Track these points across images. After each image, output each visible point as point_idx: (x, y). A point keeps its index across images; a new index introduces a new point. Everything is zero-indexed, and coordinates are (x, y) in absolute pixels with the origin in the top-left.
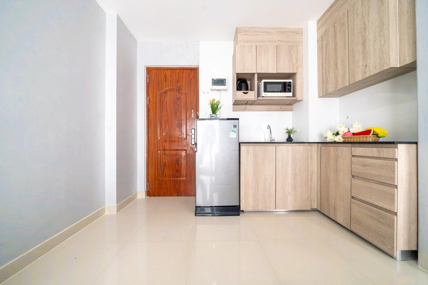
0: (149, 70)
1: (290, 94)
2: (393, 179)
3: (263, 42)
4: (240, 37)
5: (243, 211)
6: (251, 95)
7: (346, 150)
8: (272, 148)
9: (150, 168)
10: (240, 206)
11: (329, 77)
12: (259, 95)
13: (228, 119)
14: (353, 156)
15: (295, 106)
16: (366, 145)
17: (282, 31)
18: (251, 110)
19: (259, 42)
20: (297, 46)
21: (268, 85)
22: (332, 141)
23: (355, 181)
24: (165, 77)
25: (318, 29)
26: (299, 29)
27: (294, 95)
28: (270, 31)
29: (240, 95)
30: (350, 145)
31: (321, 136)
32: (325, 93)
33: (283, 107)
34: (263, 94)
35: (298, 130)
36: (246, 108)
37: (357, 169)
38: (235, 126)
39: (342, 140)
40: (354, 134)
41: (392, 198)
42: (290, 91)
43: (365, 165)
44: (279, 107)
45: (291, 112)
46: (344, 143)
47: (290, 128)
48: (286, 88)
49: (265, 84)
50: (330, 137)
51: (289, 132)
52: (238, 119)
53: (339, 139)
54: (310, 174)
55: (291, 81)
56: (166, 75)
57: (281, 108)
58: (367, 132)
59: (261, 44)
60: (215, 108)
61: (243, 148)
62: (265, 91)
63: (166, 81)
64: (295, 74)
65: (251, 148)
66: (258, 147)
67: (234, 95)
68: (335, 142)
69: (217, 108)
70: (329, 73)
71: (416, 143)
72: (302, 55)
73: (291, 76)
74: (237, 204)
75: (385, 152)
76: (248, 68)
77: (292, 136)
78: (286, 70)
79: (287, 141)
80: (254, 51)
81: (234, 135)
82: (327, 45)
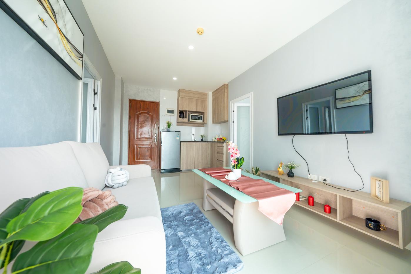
0: (131, 101)
1: (202, 121)
2: (223, 152)
3: (191, 97)
4: (181, 94)
5: (181, 170)
6: (186, 120)
7: (216, 144)
8: (194, 144)
9: (130, 155)
10: (180, 168)
12: (189, 121)
13: (176, 131)
14: (218, 146)
15: (205, 125)
16: (220, 142)
17: (199, 93)
18: (185, 126)
19: (189, 97)
20: (205, 100)
21: (193, 116)
23: (218, 154)
24: (141, 106)
25: (213, 96)
26: (206, 93)
27: (203, 121)
28: (194, 92)
29: (181, 120)
31: (212, 139)
32: (214, 122)
33: (200, 125)
34: (191, 120)
35: (205, 136)
36: (183, 124)
38: (179, 135)
40: (219, 139)
41: (222, 157)
42: (201, 120)
43: (219, 149)
44: (198, 125)
45: (203, 127)
46: (217, 142)
47: (202, 134)
48: (200, 118)
49: (192, 116)
50: (214, 140)
51: (202, 137)
52: (180, 132)
53: (216, 140)
54: (208, 154)
55: (202, 115)
56: (141, 104)
58: (221, 139)
59: (190, 98)
60: (169, 125)
61: (182, 144)
62: (192, 119)
63: (141, 108)
64: (204, 112)
65: (185, 143)
66: (188, 143)
67: (177, 120)
68: (215, 142)
69: (170, 126)
70: (214, 116)
73: (202, 113)
74: (179, 167)
75: (221, 145)
76: (184, 108)
77: (203, 139)
78: (200, 110)
79: (201, 141)
80: (187, 100)
81: (178, 138)
82: (214, 105)
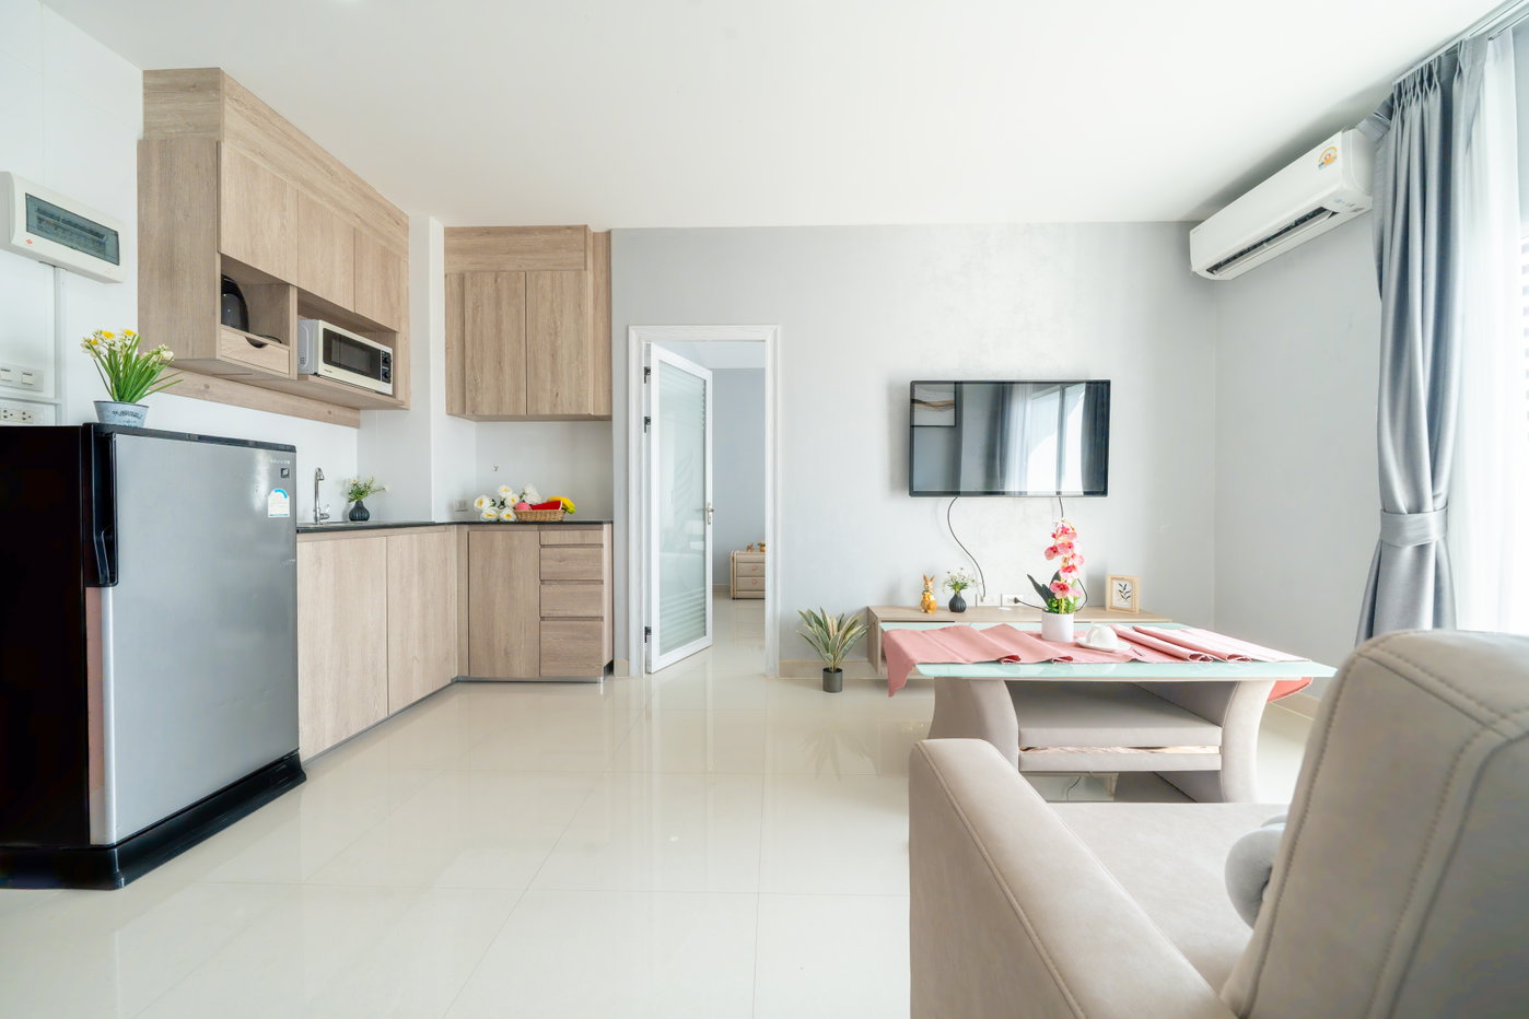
1: (387, 388)
3: (313, 188)
4: (234, 119)
6: (279, 357)
7: (529, 536)
8: (378, 541)
11: (482, 381)
14: (542, 546)
15: (374, 416)
16: (563, 526)
19: (303, 182)
20: (398, 257)
21: (335, 344)
22: (493, 519)
23: (546, 589)
25: (452, 250)
29: (236, 345)
30: (535, 527)
31: (464, 506)
32: (470, 411)
33: (336, 412)
34: (322, 367)
36: (207, 387)
37: (550, 567)
38: (286, 474)
39: (513, 518)
40: (534, 507)
42: (387, 379)
43: (562, 560)
44: (324, 409)
45: (355, 431)
47: (360, 478)
48: (379, 366)
49: (330, 335)
50: (488, 512)
51: (358, 493)
52: (292, 449)
55: (390, 351)
57: (330, 413)
58: (554, 505)
59: (310, 193)
62: (328, 359)
66: (346, 543)
68: (498, 522)
70: (482, 372)
71: (612, 522)
72: (407, 289)
73: (384, 332)
75: (589, 535)
76: (270, 257)
78: (377, 314)
79: (353, 519)
81: (279, 506)
82: (476, 308)
